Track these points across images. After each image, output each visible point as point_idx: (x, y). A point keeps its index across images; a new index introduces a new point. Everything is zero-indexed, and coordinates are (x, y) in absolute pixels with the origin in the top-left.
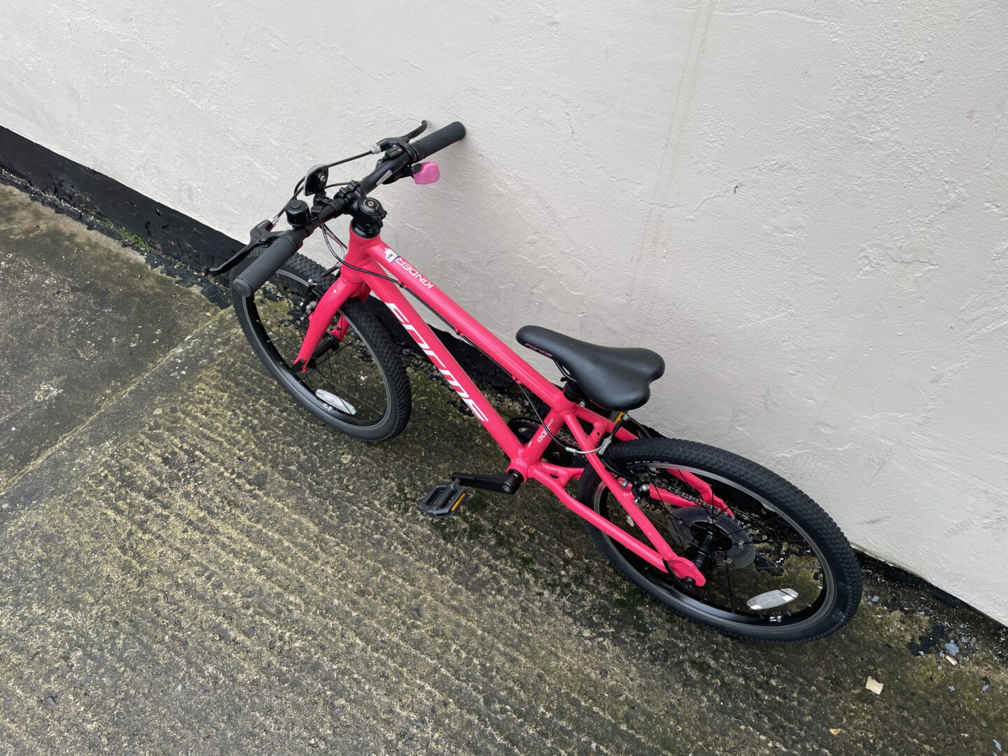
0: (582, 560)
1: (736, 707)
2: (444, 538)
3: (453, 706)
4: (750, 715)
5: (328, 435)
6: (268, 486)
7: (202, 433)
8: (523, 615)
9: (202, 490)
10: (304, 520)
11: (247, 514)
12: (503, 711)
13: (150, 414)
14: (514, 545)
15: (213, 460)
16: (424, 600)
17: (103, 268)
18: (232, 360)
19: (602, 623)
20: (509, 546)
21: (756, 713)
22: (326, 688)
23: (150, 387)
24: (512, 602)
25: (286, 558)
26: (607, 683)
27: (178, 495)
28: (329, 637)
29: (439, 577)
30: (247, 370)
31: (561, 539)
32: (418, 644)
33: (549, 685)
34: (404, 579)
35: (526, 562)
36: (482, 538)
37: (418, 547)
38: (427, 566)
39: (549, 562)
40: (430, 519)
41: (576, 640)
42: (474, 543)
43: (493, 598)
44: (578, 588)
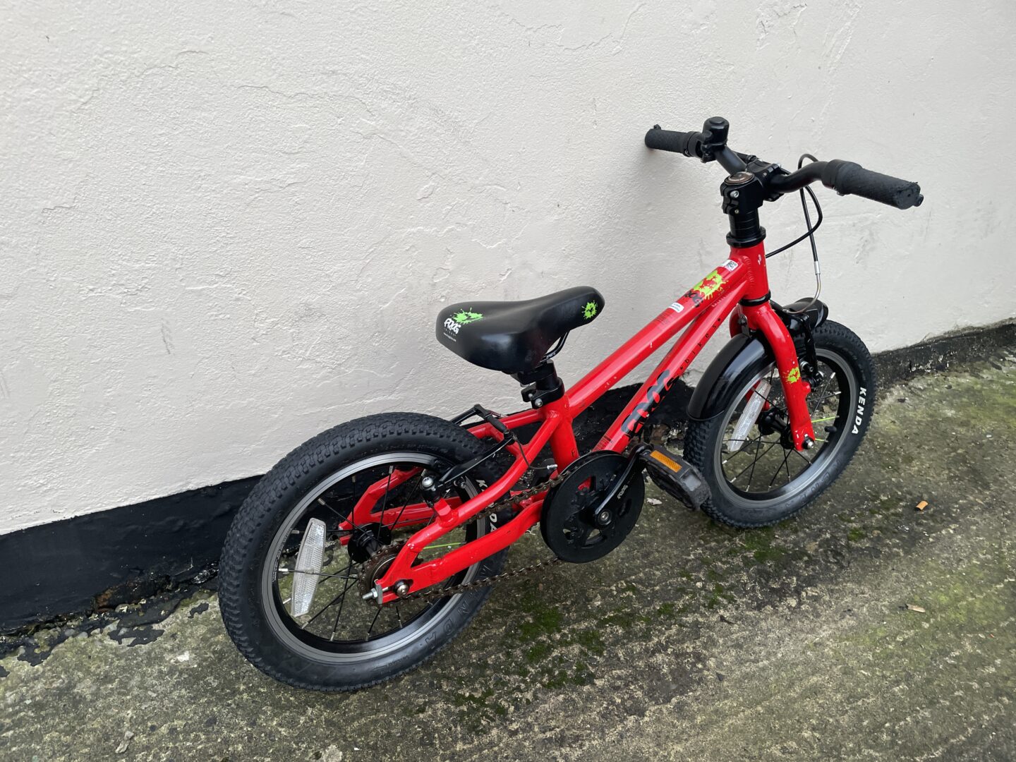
2: (583, 683)
8: (747, 651)
14: (635, 610)
19: (783, 583)
20: (634, 616)
24: (722, 653)
26: (864, 617)
29: (646, 719)
35: (667, 611)
36: (607, 639)
37: (580, 725)
38: (620, 728)
39: (678, 590)
40: (539, 685)
41: (799, 616)
42: (609, 652)
43: (708, 670)
44: (728, 582)
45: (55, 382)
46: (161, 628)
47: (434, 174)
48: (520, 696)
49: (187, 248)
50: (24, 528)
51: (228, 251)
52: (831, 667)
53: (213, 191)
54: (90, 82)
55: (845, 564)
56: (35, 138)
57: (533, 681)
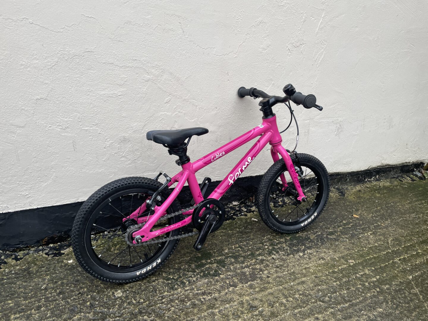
0: (264, 239)
2: (216, 276)
3: (320, 316)
8: (280, 269)
12: (330, 297)
16: (247, 301)
20: (239, 256)
24: (270, 269)
26: (328, 260)
29: (237, 288)
31: (249, 240)
32: (273, 315)
33: (322, 276)
34: (228, 303)
36: (227, 263)
37: (212, 289)
38: (226, 291)
39: (258, 248)
41: (302, 259)
42: (228, 267)
43: (264, 274)
44: (277, 246)
45: (35, 157)
46: (64, 252)
47: (170, 94)
48: (191, 279)
49: (83, 115)
50: (19, 210)
51: (97, 116)
52: (311, 275)
53: (93, 96)
54: (55, 60)
55: (324, 243)
56: (36, 76)
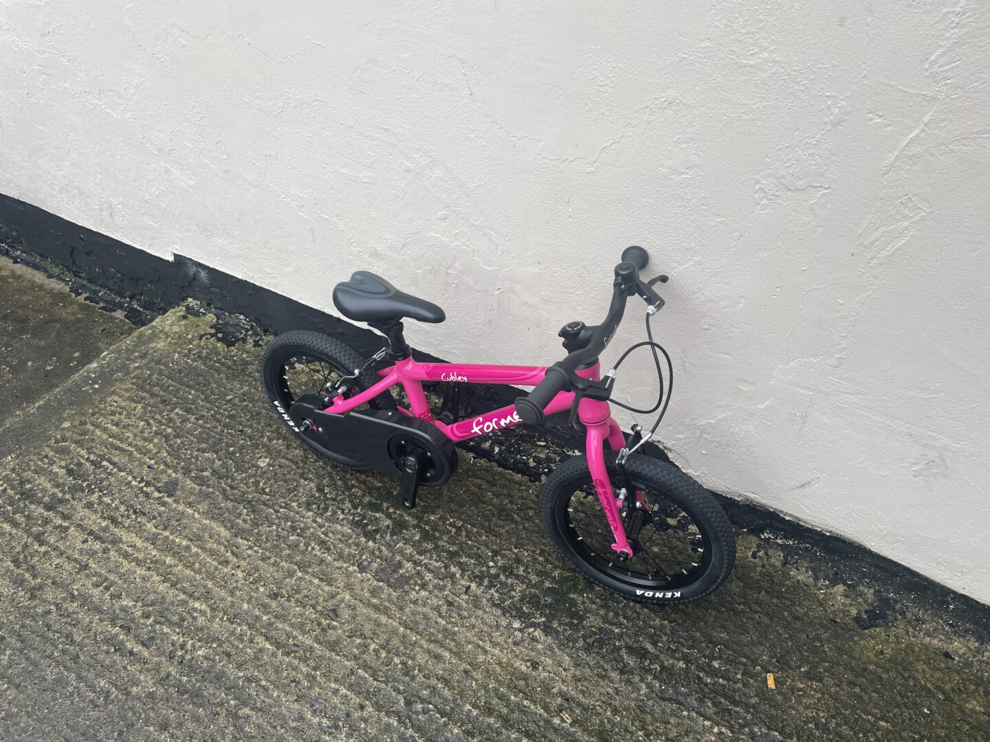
0: (511, 550)
1: (677, 693)
3: (371, 709)
4: (692, 701)
5: (246, 441)
6: (178, 493)
7: (111, 444)
8: (449, 610)
9: (107, 500)
10: (214, 525)
11: (154, 521)
12: (425, 712)
13: (58, 427)
14: (440, 539)
15: (120, 470)
17: (25, 298)
18: (148, 372)
20: (435, 540)
21: (699, 697)
22: (230, 697)
23: (60, 401)
24: (437, 596)
25: (194, 564)
26: (539, 675)
27: (79, 506)
28: (236, 643)
29: (359, 575)
30: (163, 382)
31: (489, 531)
32: (333, 646)
33: (476, 680)
35: (452, 555)
36: (406, 534)
37: (337, 547)
38: (346, 565)
39: (477, 554)
40: (351, 518)
41: (505, 632)
42: (397, 539)
47: (447, 207)
48: (339, 513)
52: (466, 662)
55: (592, 651)
57: (351, 514)
